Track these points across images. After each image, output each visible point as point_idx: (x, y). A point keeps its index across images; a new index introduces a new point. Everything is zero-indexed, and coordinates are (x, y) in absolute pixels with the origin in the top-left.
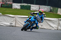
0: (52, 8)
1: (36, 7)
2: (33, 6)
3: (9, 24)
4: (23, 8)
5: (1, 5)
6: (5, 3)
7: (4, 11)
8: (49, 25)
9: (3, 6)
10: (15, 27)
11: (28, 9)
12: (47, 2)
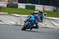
0: (55, 8)
1: (40, 7)
2: (37, 7)
3: (14, 23)
4: (28, 8)
5: (7, 5)
6: (11, 4)
7: (10, 11)
8: (53, 24)
9: (9, 6)
10: (20, 26)
11: (32, 9)
12: (51, 3)
